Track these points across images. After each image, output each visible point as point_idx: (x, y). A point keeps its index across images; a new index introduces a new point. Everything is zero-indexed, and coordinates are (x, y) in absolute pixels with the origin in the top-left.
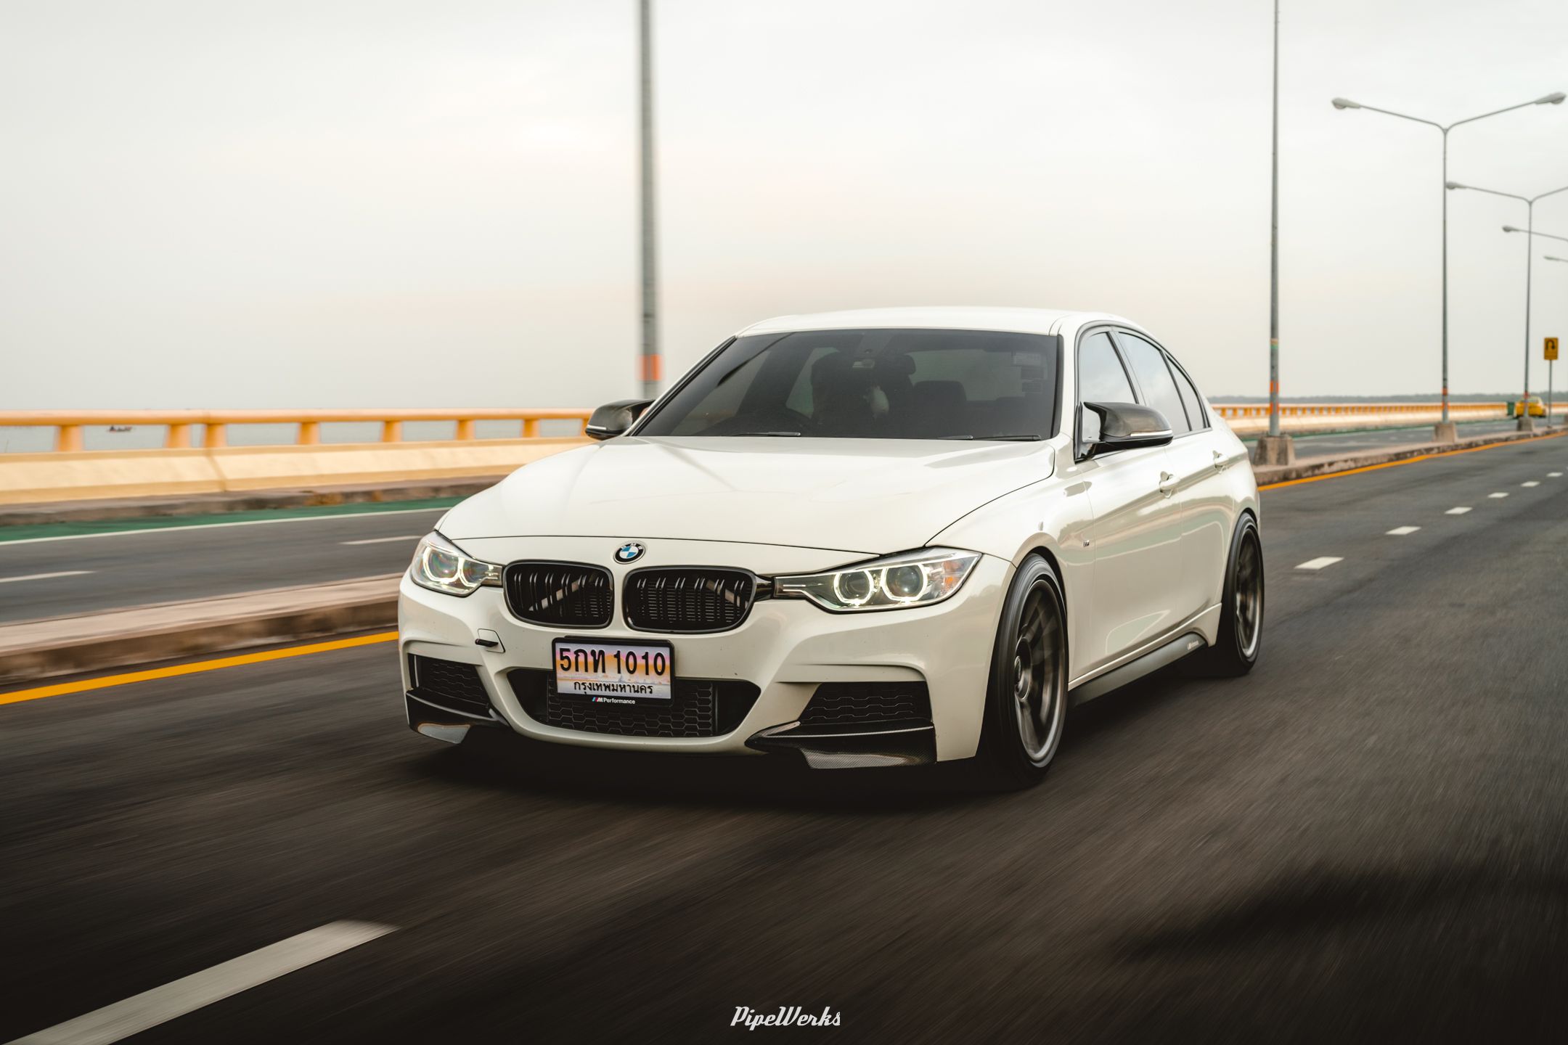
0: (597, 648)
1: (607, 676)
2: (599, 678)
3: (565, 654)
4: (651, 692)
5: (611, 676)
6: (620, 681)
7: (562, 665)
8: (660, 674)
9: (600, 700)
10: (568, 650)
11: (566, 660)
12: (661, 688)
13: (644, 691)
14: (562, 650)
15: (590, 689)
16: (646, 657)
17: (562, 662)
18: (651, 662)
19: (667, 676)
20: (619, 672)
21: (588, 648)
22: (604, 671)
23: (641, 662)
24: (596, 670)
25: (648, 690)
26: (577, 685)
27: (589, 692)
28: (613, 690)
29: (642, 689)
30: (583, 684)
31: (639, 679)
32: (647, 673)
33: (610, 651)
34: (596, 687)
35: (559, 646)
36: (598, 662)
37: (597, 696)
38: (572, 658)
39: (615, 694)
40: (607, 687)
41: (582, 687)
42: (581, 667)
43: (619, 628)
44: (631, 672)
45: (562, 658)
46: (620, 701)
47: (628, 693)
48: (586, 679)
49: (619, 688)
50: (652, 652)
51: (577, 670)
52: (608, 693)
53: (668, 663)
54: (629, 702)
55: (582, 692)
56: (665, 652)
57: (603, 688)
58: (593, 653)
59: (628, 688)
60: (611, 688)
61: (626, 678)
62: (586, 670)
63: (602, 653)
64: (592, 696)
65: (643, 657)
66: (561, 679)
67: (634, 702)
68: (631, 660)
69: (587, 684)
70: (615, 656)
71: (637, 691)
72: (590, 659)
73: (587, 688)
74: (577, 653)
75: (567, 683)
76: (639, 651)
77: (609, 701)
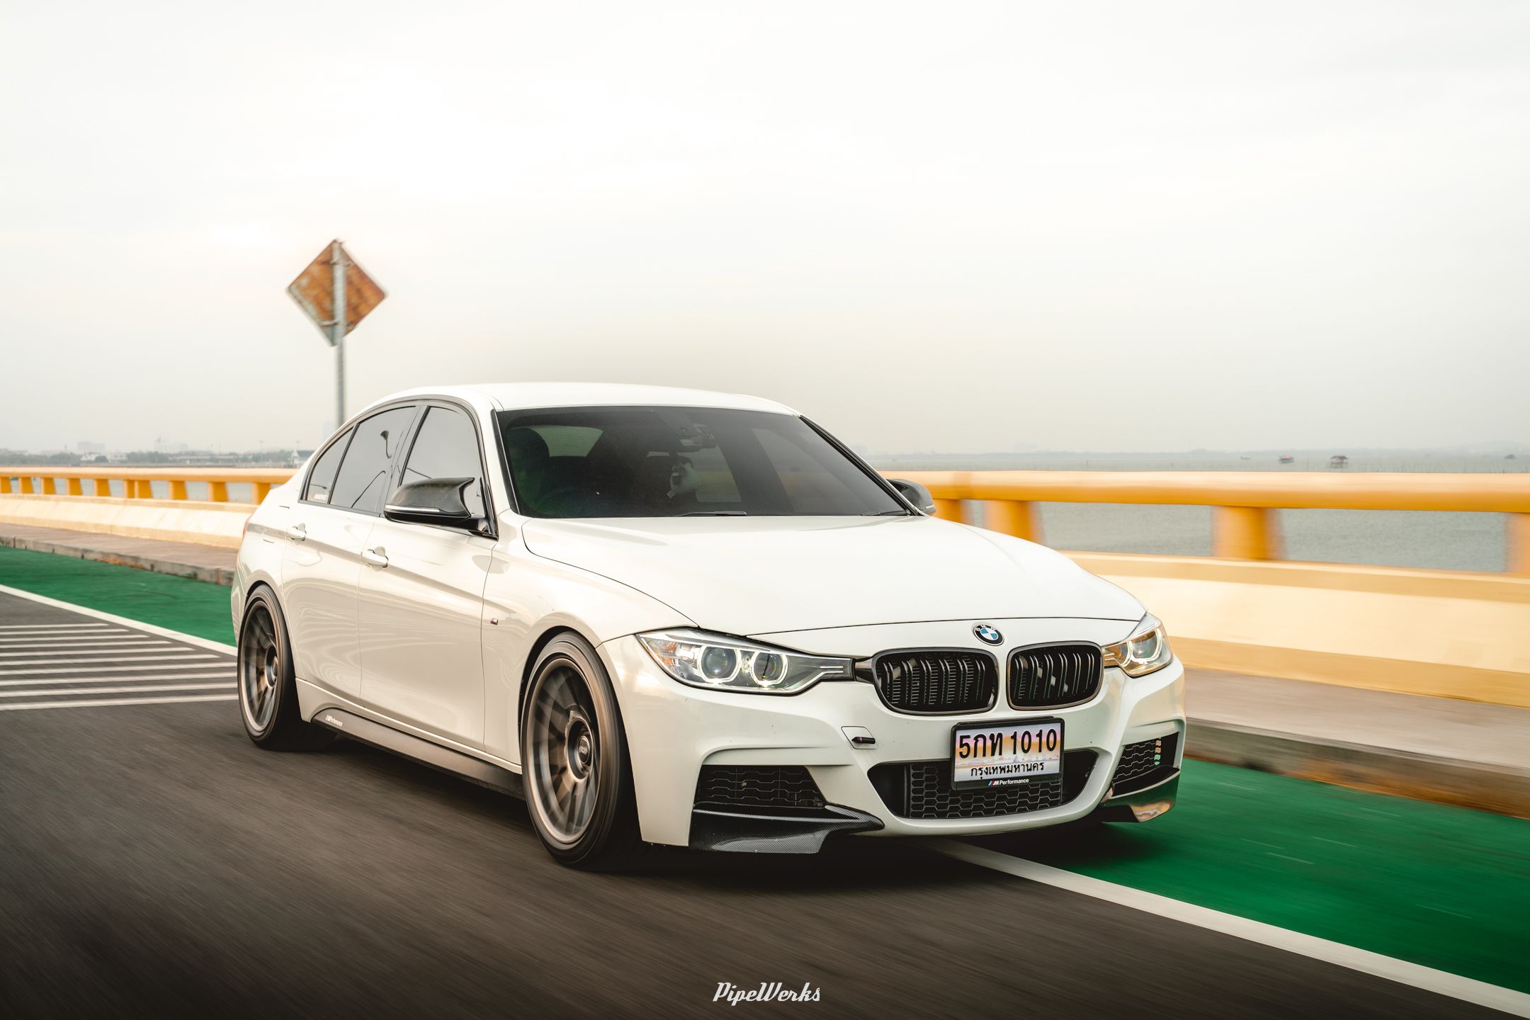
0: (996, 731)
1: (1002, 759)
2: (996, 761)
3: (965, 741)
4: (1042, 769)
5: (1008, 757)
6: (1015, 762)
7: (961, 753)
8: (1051, 750)
9: (996, 783)
10: (968, 737)
11: (965, 747)
12: (1051, 763)
13: (1036, 769)
14: (962, 738)
15: (987, 773)
16: (1040, 735)
17: (961, 750)
18: (1044, 739)
19: (1057, 751)
20: (1015, 753)
21: (987, 733)
22: (1000, 754)
23: (1035, 740)
24: (993, 754)
25: (1040, 767)
26: (974, 771)
27: (985, 777)
28: (1008, 772)
29: (1034, 767)
30: (980, 769)
31: (1033, 757)
32: (1040, 751)
33: (1007, 732)
34: (992, 771)
35: (959, 734)
36: (996, 745)
37: (994, 780)
38: (971, 742)
39: (1010, 775)
40: (1003, 769)
41: (979, 772)
42: (980, 752)
43: (1001, 710)
44: (1025, 751)
45: (962, 746)
46: (1016, 782)
47: (1021, 773)
48: (983, 764)
49: (1014, 769)
50: (1046, 728)
51: (975, 756)
52: (1004, 775)
53: (1059, 737)
54: (1023, 781)
55: (978, 778)
56: (1057, 727)
57: (999, 770)
58: (992, 737)
59: (1021, 768)
60: (1007, 769)
61: (1021, 757)
62: (984, 755)
63: (1000, 735)
64: (989, 780)
65: (1037, 735)
66: (960, 767)
67: (1027, 781)
68: (1026, 739)
69: (984, 769)
70: (1012, 737)
71: (1030, 770)
72: (989, 743)
73: (984, 773)
74: (976, 738)
75: (963, 771)
76: (1034, 730)
77: (1004, 783)
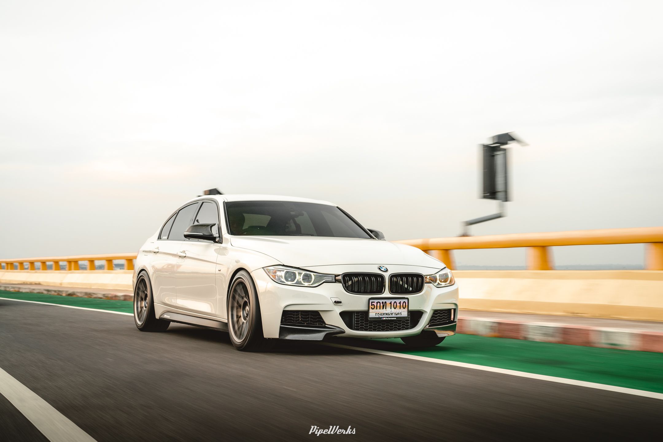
0: (384, 301)
1: (387, 310)
2: (384, 311)
3: (373, 304)
4: (401, 315)
5: (388, 310)
6: (391, 312)
7: (372, 308)
8: (404, 308)
9: (384, 319)
10: (374, 302)
11: (373, 306)
12: (404, 313)
13: (399, 315)
14: (372, 302)
15: (381, 315)
16: (400, 303)
17: (372, 306)
18: (402, 305)
19: (406, 309)
20: (391, 309)
21: (381, 301)
22: (386, 309)
23: (398, 305)
24: (383, 309)
25: (400, 314)
26: (376, 314)
27: (380, 316)
28: (389, 315)
29: (398, 314)
30: (378, 313)
31: (398, 310)
32: (400, 308)
33: (388, 301)
34: (383, 314)
35: (371, 301)
36: (384, 306)
37: (383, 317)
38: (375, 305)
39: (389, 316)
40: (387, 314)
41: (378, 315)
42: (378, 308)
43: (387, 294)
44: (395, 308)
45: (372, 305)
46: (391, 318)
47: (393, 316)
48: (380, 312)
49: (391, 314)
50: (402, 301)
51: (377, 309)
52: (387, 316)
53: (407, 304)
54: (394, 318)
55: (378, 316)
56: (406, 301)
57: (385, 314)
58: (383, 303)
59: (393, 314)
60: (388, 314)
61: (393, 310)
62: (380, 309)
63: (385, 302)
64: (382, 317)
65: (399, 303)
67: (396, 318)
68: (395, 304)
69: (380, 314)
70: (390, 303)
71: (397, 315)
72: (382, 305)
73: (380, 315)
74: (377, 303)
75: (372, 314)
76: (398, 301)
77: (387, 319)
